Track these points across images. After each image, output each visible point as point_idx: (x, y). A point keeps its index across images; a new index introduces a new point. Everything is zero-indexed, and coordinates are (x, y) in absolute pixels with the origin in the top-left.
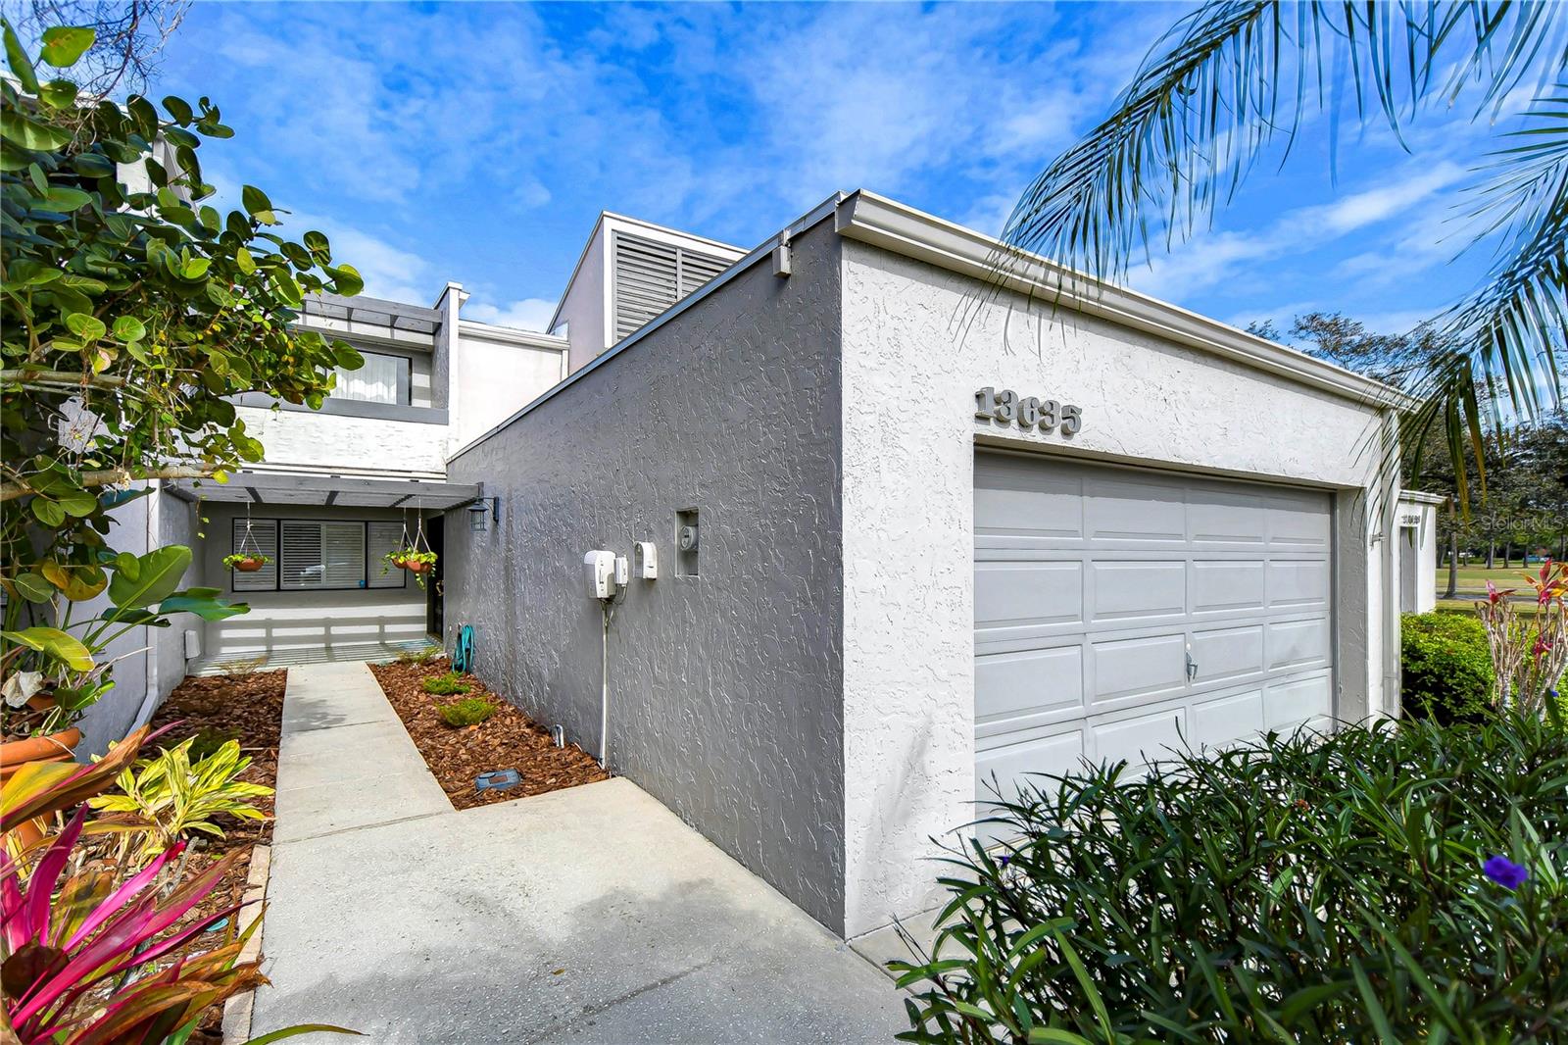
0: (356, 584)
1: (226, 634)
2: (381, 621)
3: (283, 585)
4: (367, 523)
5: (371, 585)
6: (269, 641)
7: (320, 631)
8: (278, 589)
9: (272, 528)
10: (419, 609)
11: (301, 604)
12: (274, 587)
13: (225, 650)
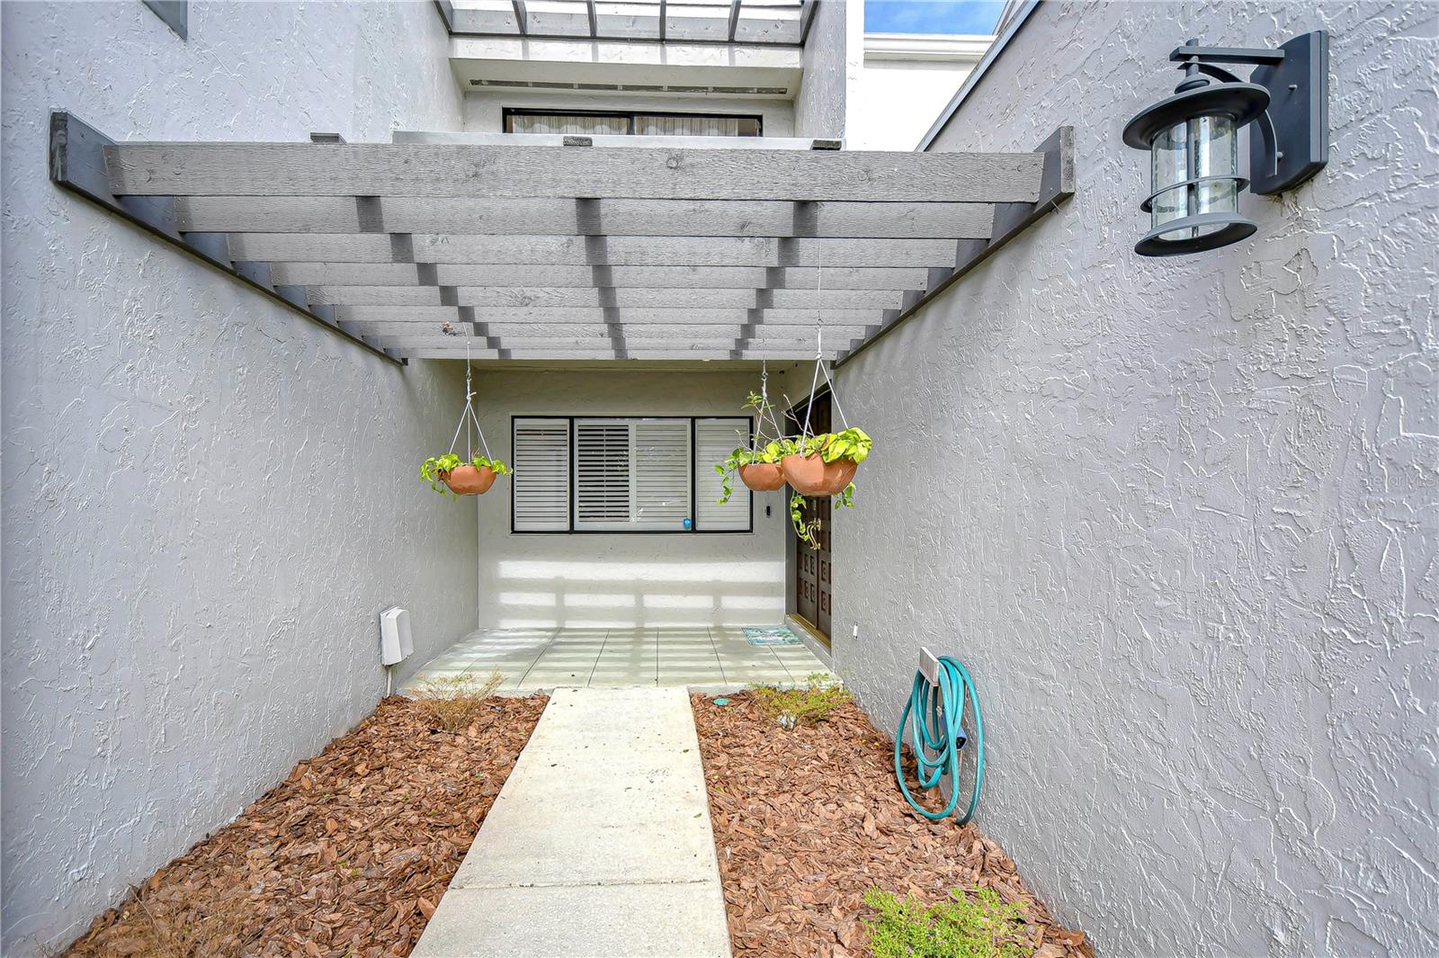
0: (680, 527)
1: (508, 598)
2: (717, 590)
3: (578, 526)
4: (693, 419)
5: (700, 526)
6: (561, 612)
7: (627, 601)
8: (572, 531)
9: (560, 432)
10: (774, 571)
11: (601, 555)
12: (566, 527)
13: (506, 624)
